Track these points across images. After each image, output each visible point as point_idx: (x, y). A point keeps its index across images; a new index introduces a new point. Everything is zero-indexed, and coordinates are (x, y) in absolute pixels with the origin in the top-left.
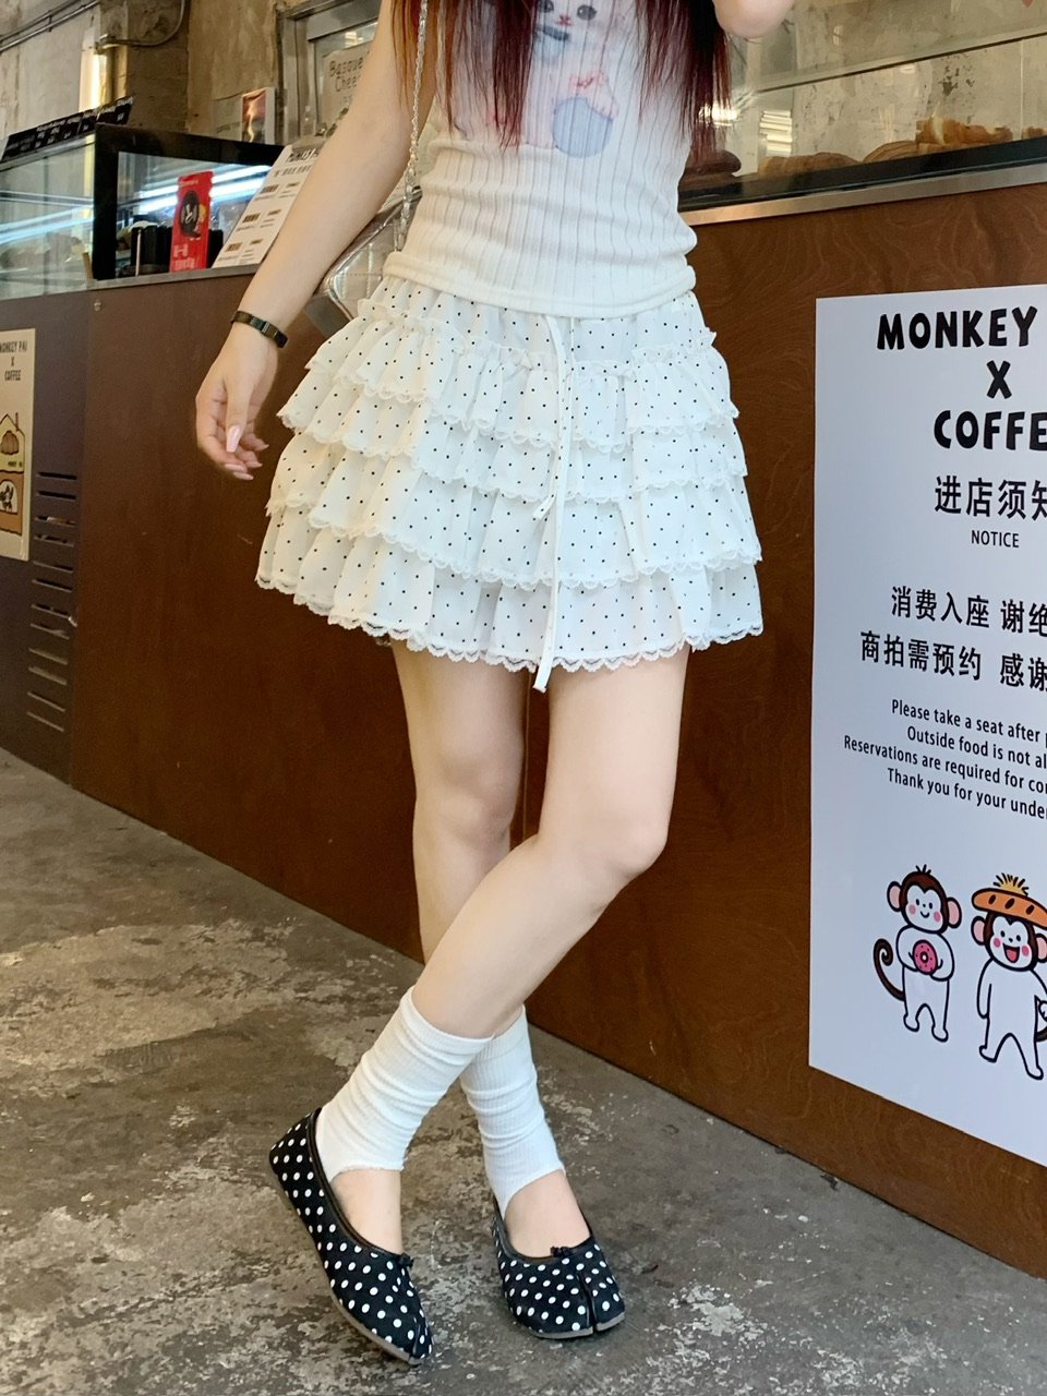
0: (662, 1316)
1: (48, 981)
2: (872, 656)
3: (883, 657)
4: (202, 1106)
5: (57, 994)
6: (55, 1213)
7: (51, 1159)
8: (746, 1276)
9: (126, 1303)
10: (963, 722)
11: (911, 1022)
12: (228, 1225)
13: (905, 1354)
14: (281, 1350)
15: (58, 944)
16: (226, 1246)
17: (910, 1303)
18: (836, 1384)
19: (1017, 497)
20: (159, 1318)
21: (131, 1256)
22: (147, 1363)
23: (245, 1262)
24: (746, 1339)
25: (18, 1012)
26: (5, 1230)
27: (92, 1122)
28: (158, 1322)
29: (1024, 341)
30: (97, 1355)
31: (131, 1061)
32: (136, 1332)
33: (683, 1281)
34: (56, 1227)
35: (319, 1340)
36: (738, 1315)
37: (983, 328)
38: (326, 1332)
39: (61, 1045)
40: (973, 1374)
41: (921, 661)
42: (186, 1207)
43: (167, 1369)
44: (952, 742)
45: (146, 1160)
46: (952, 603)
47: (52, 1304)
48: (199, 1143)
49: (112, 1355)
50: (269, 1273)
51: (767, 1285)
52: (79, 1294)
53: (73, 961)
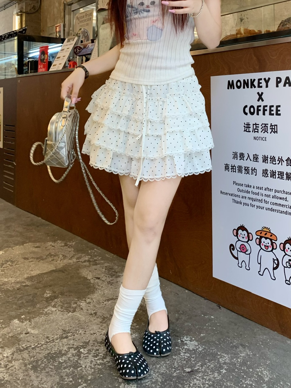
0: (176, 345)
1: (11, 258)
2: (227, 170)
3: (230, 170)
4: (53, 291)
5: (13, 262)
6: (15, 321)
7: (13, 307)
8: (198, 333)
9: (34, 345)
10: (252, 187)
11: (240, 265)
12: (61, 323)
13: (241, 353)
14: (76, 356)
15: (13, 249)
16: (60, 328)
17: (242, 339)
18: (223, 362)
19: (266, 128)
20: (43, 349)
21: (35, 332)
22: (40, 361)
23: (65, 333)
24: (199, 350)
25: (3, 267)
26: (1, 325)
27: (24, 296)
28: (43, 350)
29: (267, 86)
30: (27, 359)
31: (34, 279)
32: (37, 353)
33: (181, 335)
34: (15, 324)
35: (86, 354)
36: (196, 344)
37: (256, 83)
38: (88, 351)
39: (15, 275)
40: (259, 358)
41: (241, 171)
42: (49, 318)
43: (46, 363)
44: (249, 192)
45: (38, 306)
46: (249, 156)
47: (15, 346)
48: (52, 301)
49: (31, 359)
50: (72, 336)
51: (204, 335)
52: (21, 343)
53: (17, 253)
